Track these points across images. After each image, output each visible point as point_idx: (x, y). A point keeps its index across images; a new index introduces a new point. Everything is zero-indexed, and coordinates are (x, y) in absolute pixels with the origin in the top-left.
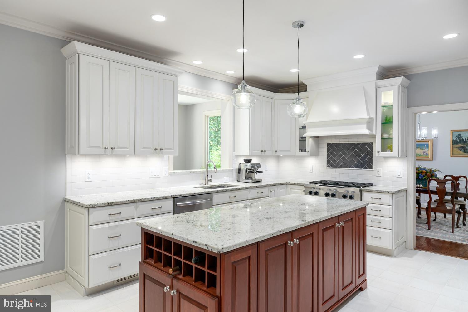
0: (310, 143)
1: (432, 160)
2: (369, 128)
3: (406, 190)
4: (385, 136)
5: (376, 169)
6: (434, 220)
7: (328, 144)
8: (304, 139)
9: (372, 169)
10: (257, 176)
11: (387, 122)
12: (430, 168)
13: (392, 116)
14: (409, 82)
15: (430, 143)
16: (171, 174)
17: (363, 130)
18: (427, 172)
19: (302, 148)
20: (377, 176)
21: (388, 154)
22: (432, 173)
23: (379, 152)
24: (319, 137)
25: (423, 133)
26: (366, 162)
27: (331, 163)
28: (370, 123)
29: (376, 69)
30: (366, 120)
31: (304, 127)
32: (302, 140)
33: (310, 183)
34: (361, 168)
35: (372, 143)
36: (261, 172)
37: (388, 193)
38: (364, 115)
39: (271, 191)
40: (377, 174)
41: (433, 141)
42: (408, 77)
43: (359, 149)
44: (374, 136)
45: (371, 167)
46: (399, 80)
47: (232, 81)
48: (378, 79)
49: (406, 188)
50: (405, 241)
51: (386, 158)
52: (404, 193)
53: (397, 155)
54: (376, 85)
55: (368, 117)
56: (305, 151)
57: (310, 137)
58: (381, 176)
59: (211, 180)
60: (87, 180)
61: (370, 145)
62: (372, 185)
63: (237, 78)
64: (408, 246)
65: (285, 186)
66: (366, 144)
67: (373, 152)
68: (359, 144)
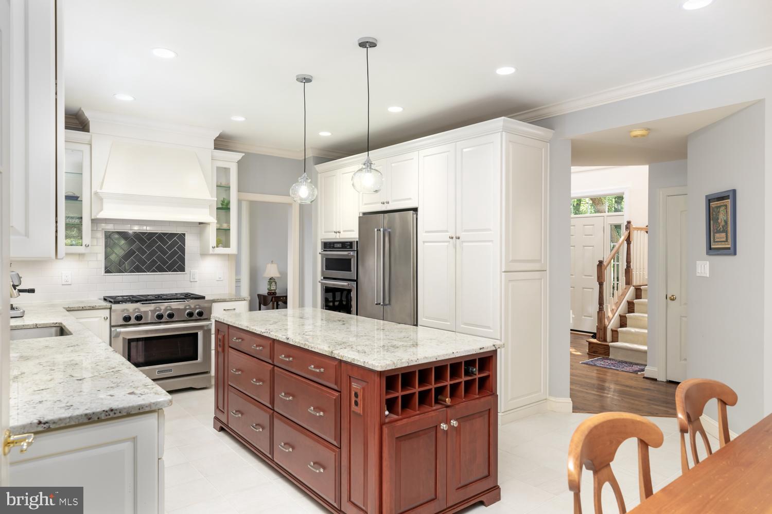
0: (89, 231)
5: (190, 271)
7: (106, 233)
9: (184, 271)
11: (223, 207)
13: (229, 201)
20: (191, 282)
23: (214, 247)
26: (175, 262)
29: (217, 134)
30: (210, 203)
34: (167, 272)
35: (184, 234)
37: (244, 300)
40: (191, 278)
43: (165, 243)
45: (182, 269)
46: (239, 156)
54: (212, 156)
61: (182, 237)
66: (175, 235)
67: (186, 248)
68: (165, 234)
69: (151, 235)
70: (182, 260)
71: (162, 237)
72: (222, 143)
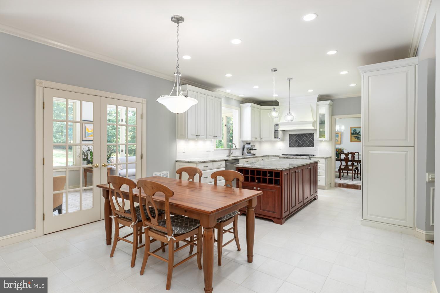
0: (280, 134)
1: (341, 144)
2: (314, 126)
3: (331, 157)
4: (321, 130)
5: (316, 147)
6: (343, 176)
7: (290, 134)
8: (277, 132)
10: (253, 152)
11: (322, 123)
12: (341, 147)
13: (325, 120)
14: (333, 103)
15: (339, 134)
16: (215, 150)
17: (310, 127)
18: (339, 150)
19: (276, 137)
21: (322, 139)
22: (342, 150)
23: (318, 138)
24: (284, 130)
25: (337, 128)
26: (310, 144)
27: (291, 144)
28: (314, 123)
29: (317, 96)
30: (312, 122)
31: (277, 125)
32: (276, 131)
33: (282, 155)
35: (314, 134)
36: (256, 149)
37: (323, 158)
38: (311, 119)
39: (262, 159)
40: (316, 150)
41: (341, 133)
42: (332, 100)
43: (307, 137)
44: (316, 130)
45: (313, 146)
46: (328, 102)
47: (240, 99)
48: (318, 101)
49: (331, 156)
50: (331, 183)
51: (321, 141)
52: (330, 159)
53: (327, 140)
54: (317, 104)
55: (313, 120)
56: (278, 138)
57: (281, 131)
58: (318, 150)
59: (232, 154)
60: (184, 152)
61: (313, 135)
62: (314, 155)
63: (242, 98)
64: (332, 186)
65: (268, 157)
66: (310, 134)
67: (314, 139)
68: (307, 134)
69: (302, 134)
70: (313, 143)
71: (306, 135)
72: (322, 98)
